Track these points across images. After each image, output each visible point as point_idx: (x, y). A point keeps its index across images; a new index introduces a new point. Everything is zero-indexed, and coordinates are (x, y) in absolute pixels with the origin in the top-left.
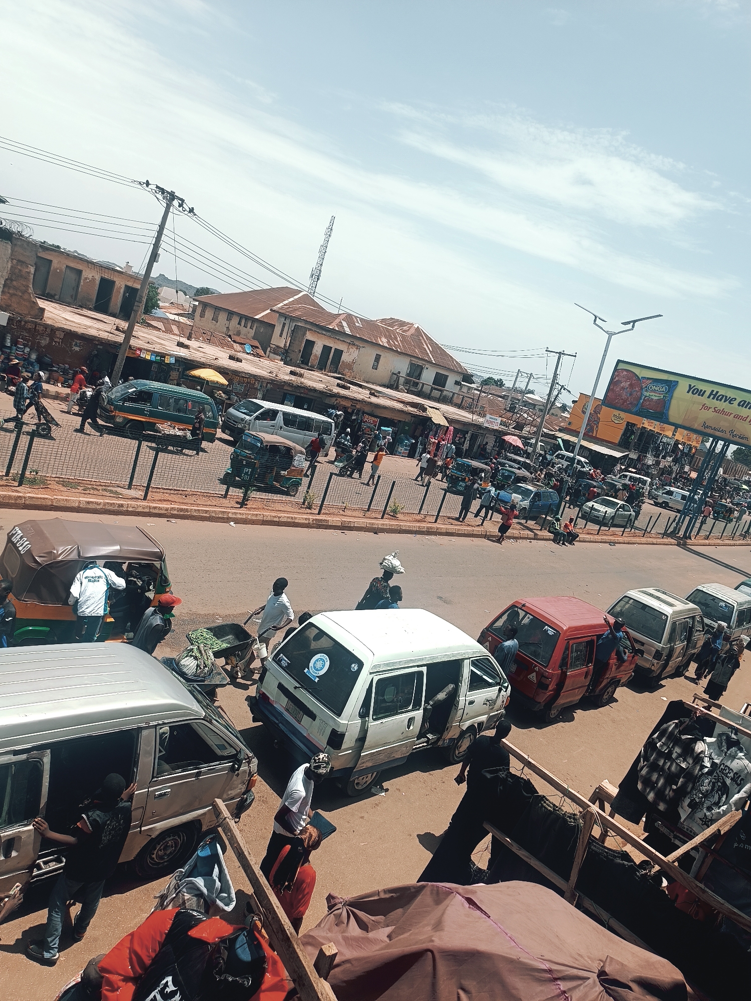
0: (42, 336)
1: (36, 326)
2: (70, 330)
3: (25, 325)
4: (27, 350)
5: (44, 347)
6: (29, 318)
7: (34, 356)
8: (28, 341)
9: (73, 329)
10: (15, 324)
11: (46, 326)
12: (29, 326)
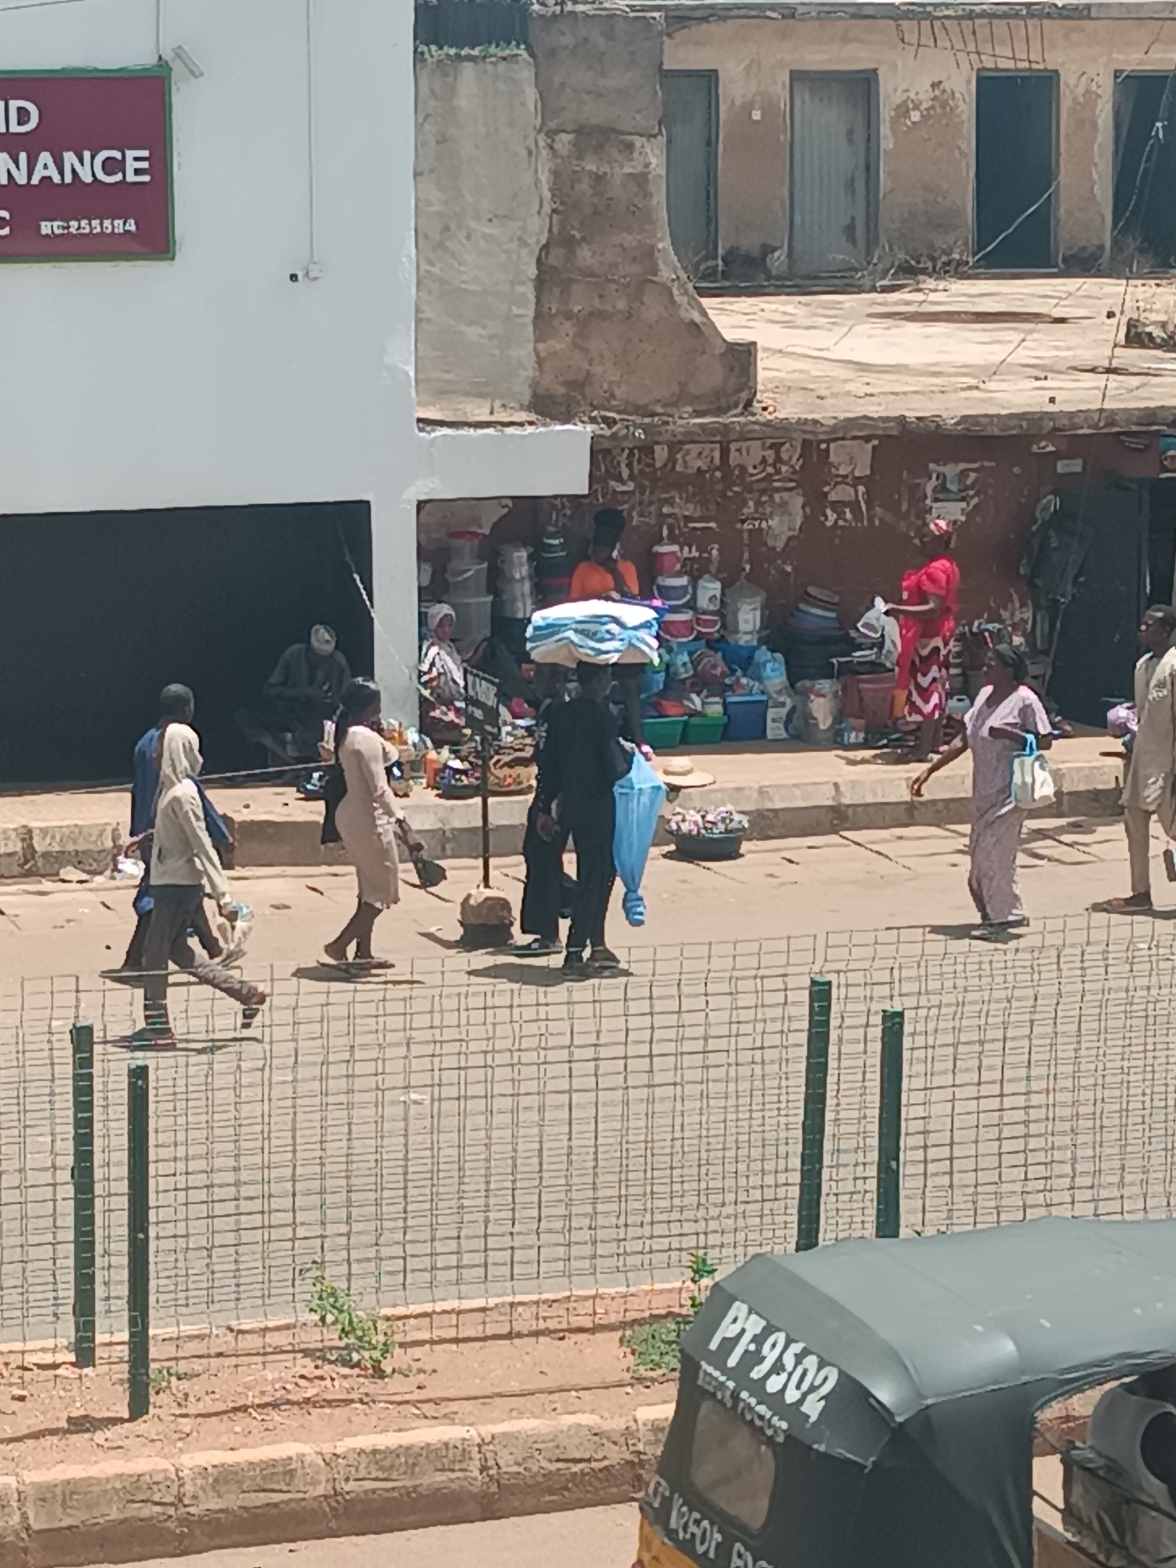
0: (763, 492)
1: (725, 453)
2: (902, 420)
3: (672, 460)
4: (710, 590)
5: (787, 552)
6: (687, 420)
7: (749, 618)
8: (702, 539)
9: (914, 409)
10: (625, 473)
11: (778, 434)
12: (694, 459)
